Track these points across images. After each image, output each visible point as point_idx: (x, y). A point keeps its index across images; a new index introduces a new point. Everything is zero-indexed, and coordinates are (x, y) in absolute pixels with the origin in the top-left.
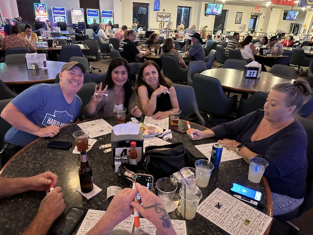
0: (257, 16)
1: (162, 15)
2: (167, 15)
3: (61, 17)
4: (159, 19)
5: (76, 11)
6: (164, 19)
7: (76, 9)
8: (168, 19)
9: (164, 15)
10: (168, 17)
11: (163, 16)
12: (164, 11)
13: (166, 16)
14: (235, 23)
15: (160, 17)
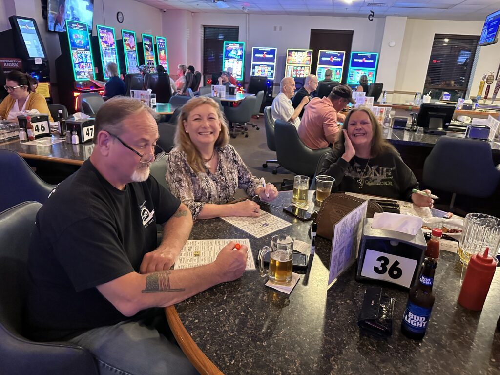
3: (266, 68)
5: (298, 56)
7: (298, 51)
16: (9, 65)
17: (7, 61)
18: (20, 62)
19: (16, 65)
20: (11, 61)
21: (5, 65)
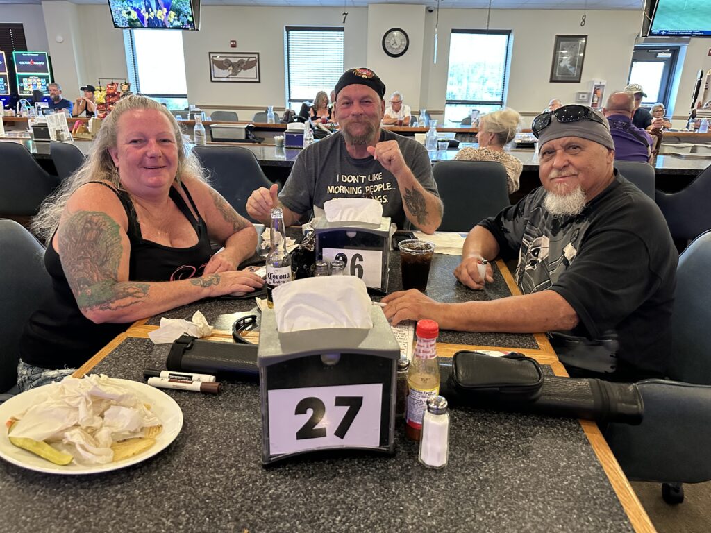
0: (675, 52)
1: (227, 61)
2: (246, 59)
4: (219, 73)
6: (235, 73)
8: (251, 73)
9: (234, 60)
10: (248, 66)
11: (231, 64)
12: (233, 46)
13: (241, 62)
14: (552, 81)
15: (222, 66)
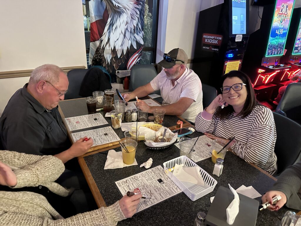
16: (209, 41)
17: (209, 37)
18: (220, 38)
19: (216, 42)
20: (213, 37)
21: (206, 41)
